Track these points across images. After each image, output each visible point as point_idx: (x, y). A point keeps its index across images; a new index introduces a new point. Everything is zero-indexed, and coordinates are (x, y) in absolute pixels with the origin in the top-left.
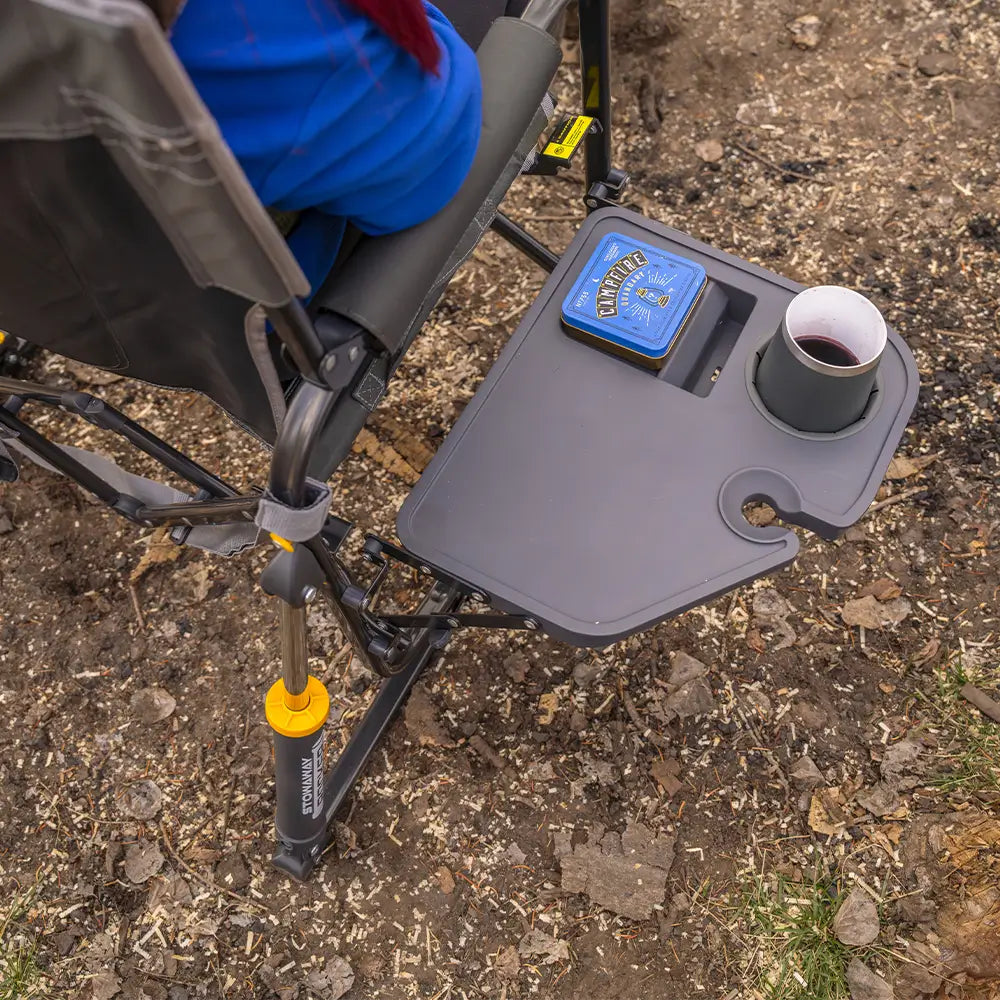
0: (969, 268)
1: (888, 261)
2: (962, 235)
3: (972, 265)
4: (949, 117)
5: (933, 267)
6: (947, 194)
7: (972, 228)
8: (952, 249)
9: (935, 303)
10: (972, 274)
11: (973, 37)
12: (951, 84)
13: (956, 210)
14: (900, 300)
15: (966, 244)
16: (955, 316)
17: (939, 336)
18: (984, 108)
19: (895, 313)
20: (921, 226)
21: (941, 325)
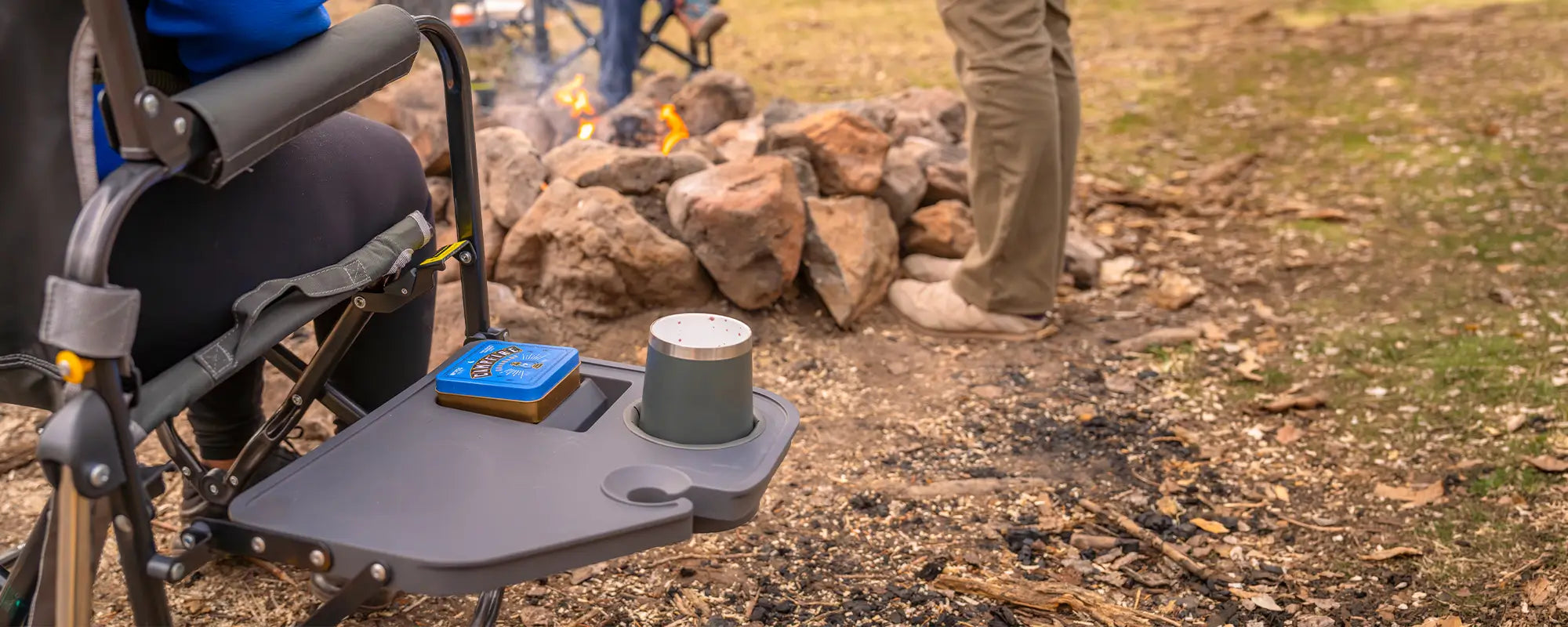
0: (858, 531)
1: (781, 534)
2: (845, 509)
3: (860, 528)
4: (815, 442)
5: (824, 534)
6: (826, 484)
7: (854, 504)
8: (838, 520)
9: (831, 558)
10: (862, 535)
11: (825, 394)
12: (814, 423)
13: (836, 494)
14: (797, 558)
15: (850, 514)
16: (853, 564)
17: (841, 580)
18: (848, 434)
19: (795, 568)
20: (807, 508)
21: (841, 572)
